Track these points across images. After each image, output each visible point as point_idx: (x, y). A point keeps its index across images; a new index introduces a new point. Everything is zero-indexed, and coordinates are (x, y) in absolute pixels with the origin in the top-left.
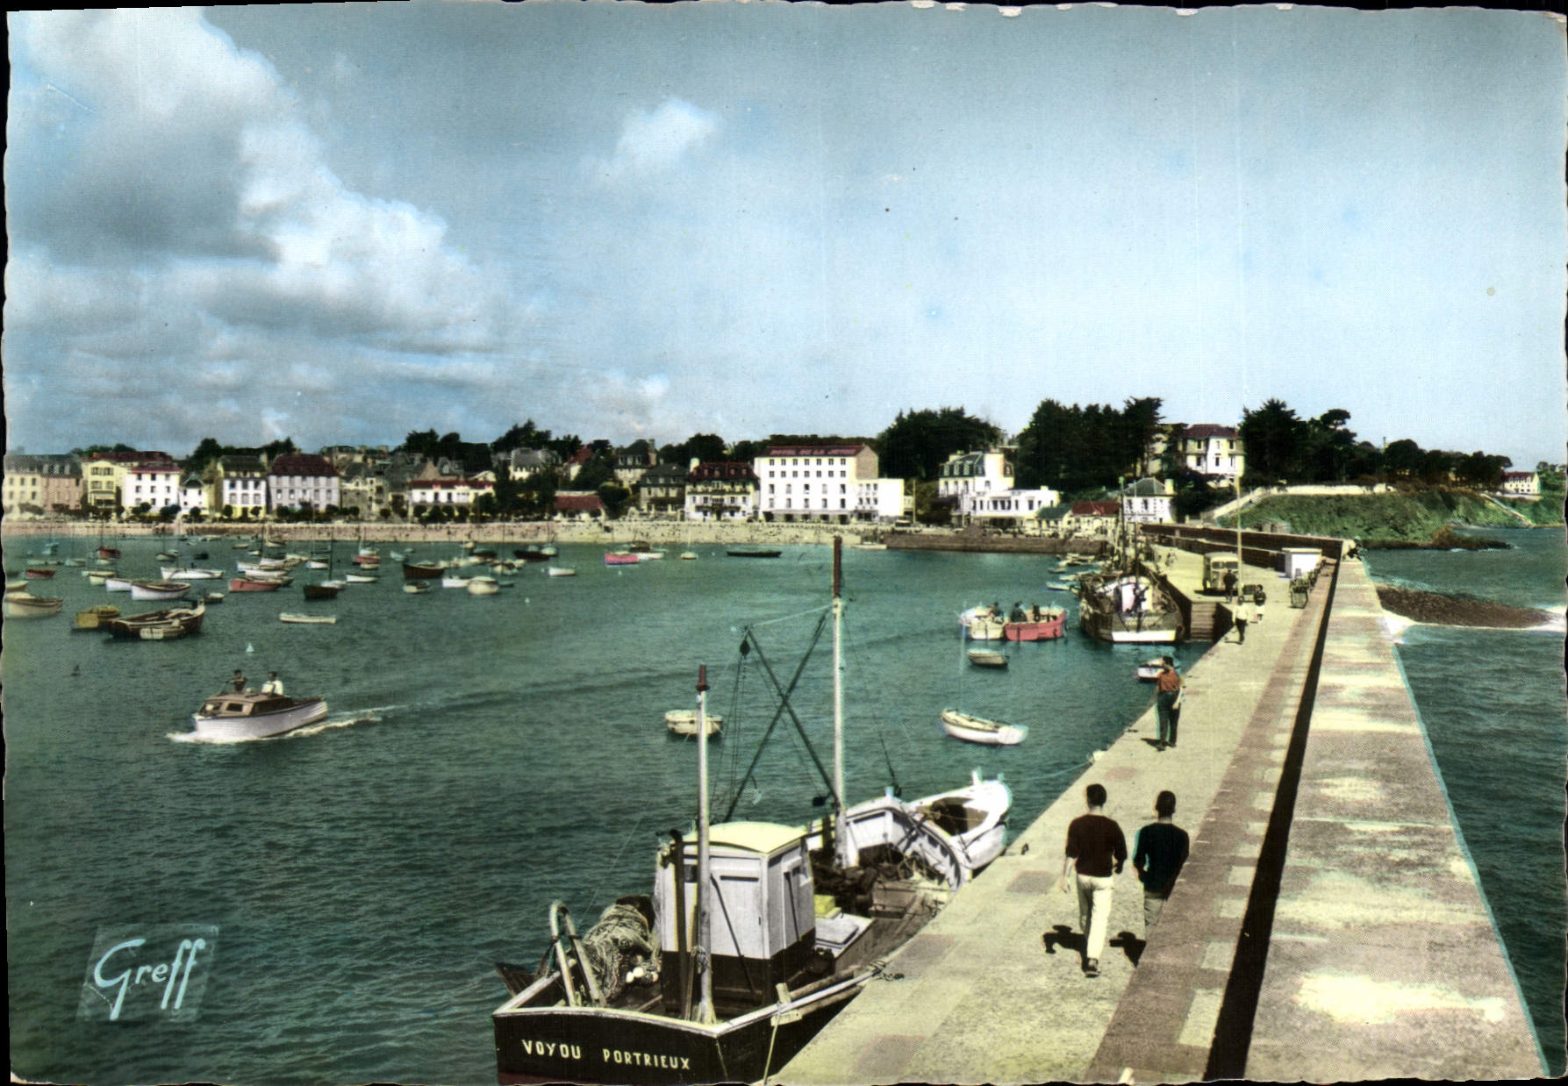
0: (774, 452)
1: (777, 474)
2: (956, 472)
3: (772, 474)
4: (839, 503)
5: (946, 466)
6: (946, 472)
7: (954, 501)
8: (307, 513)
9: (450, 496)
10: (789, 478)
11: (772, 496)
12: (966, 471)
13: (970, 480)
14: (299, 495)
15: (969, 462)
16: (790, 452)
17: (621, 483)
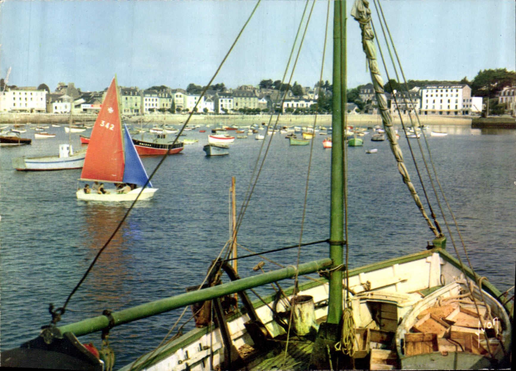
0: (428, 87)
1: (429, 96)
2: (507, 94)
3: (427, 96)
4: (455, 107)
5: (503, 92)
6: (502, 94)
7: (506, 106)
8: (246, 111)
9: (297, 105)
10: (434, 97)
11: (427, 104)
12: (511, 94)
13: (513, 97)
14: (244, 105)
15: (513, 91)
16: (434, 87)
17: (362, 100)
